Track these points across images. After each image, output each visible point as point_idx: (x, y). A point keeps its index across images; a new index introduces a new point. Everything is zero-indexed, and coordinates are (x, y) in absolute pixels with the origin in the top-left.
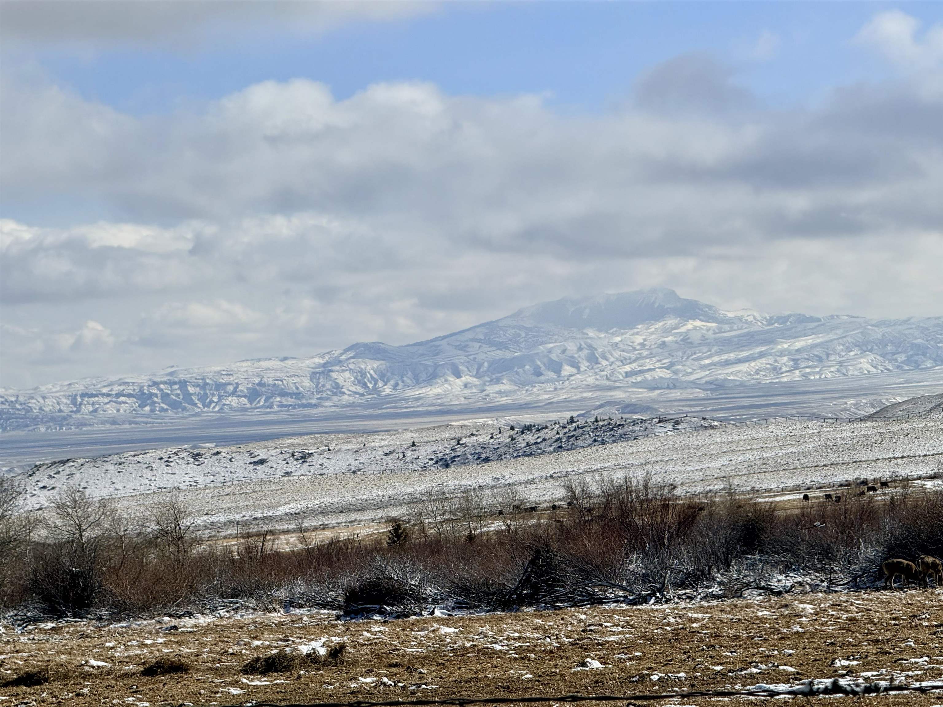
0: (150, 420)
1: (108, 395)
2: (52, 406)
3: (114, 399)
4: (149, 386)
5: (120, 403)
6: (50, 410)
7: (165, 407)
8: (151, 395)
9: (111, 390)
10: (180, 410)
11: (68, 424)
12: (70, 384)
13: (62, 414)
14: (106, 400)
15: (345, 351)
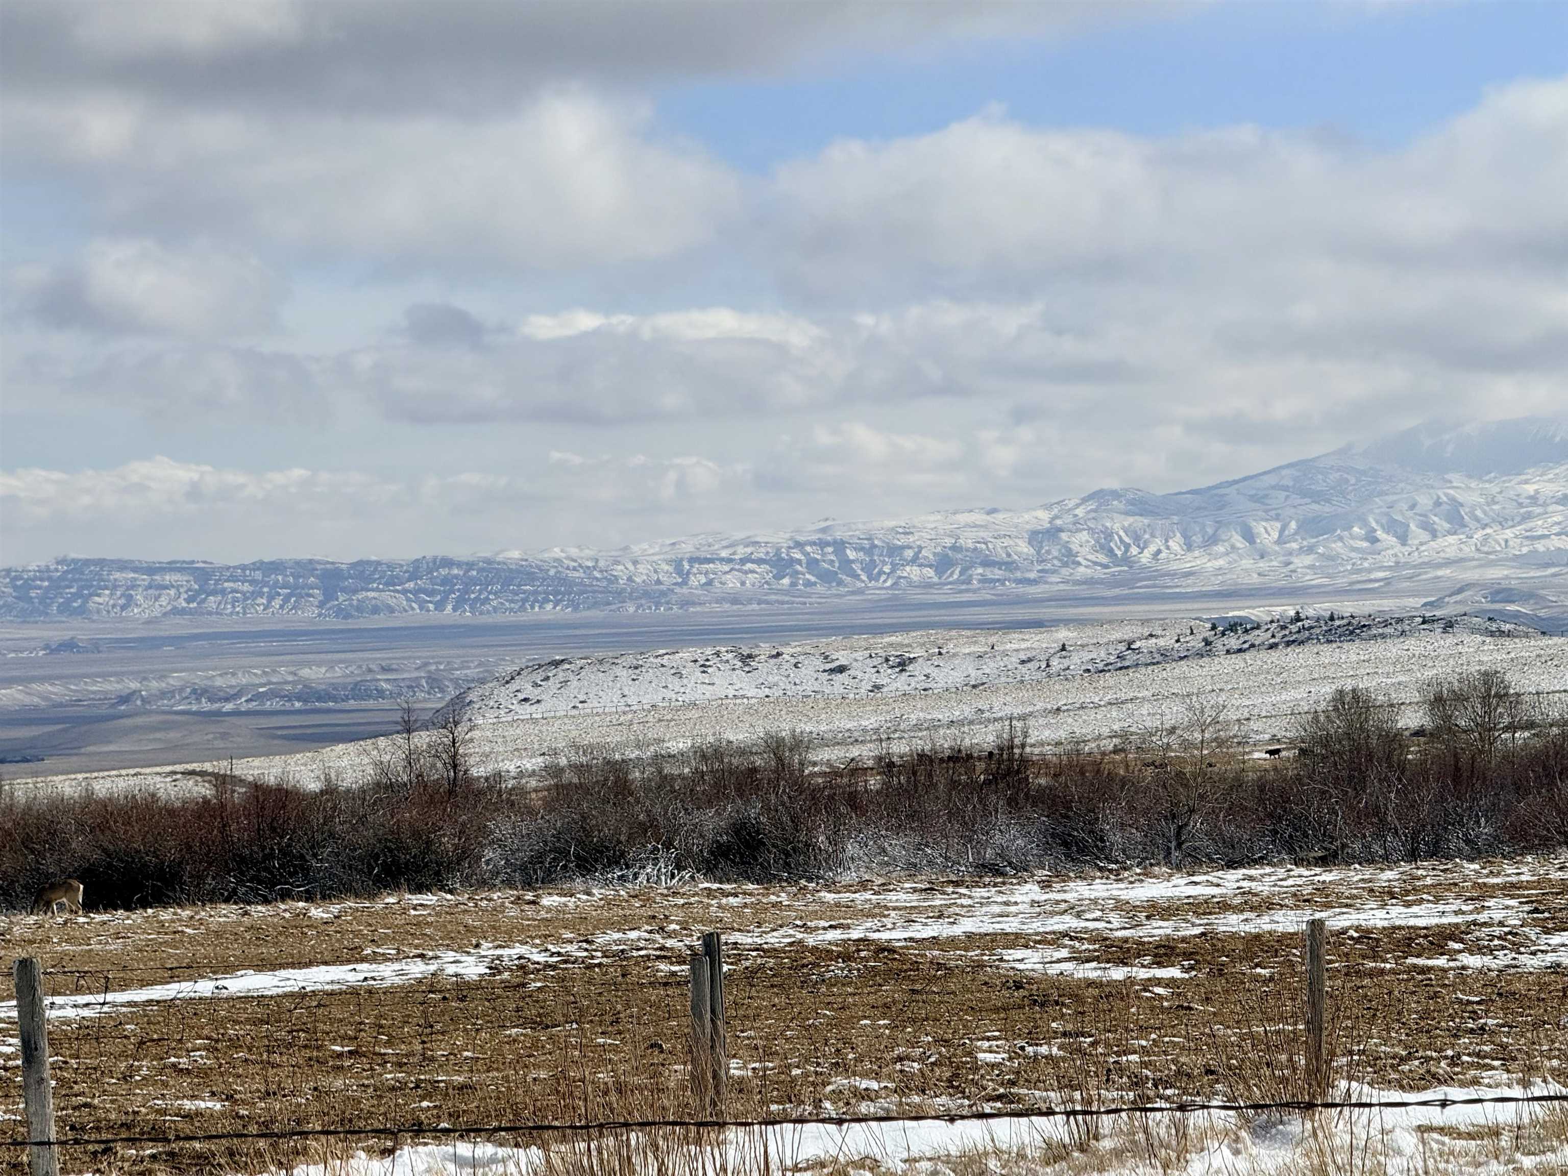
0: (787, 599)
1: (729, 561)
2: (647, 575)
3: (737, 567)
4: (789, 547)
5: (746, 573)
6: (644, 581)
7: (813, 579)
8: (793, 561)
9: (734, 554)
10: (834, 584)
11: (668, 603)
12: (674, 544)
13: (662, 587)
14: (726, 568)
15: (1084, 500)
